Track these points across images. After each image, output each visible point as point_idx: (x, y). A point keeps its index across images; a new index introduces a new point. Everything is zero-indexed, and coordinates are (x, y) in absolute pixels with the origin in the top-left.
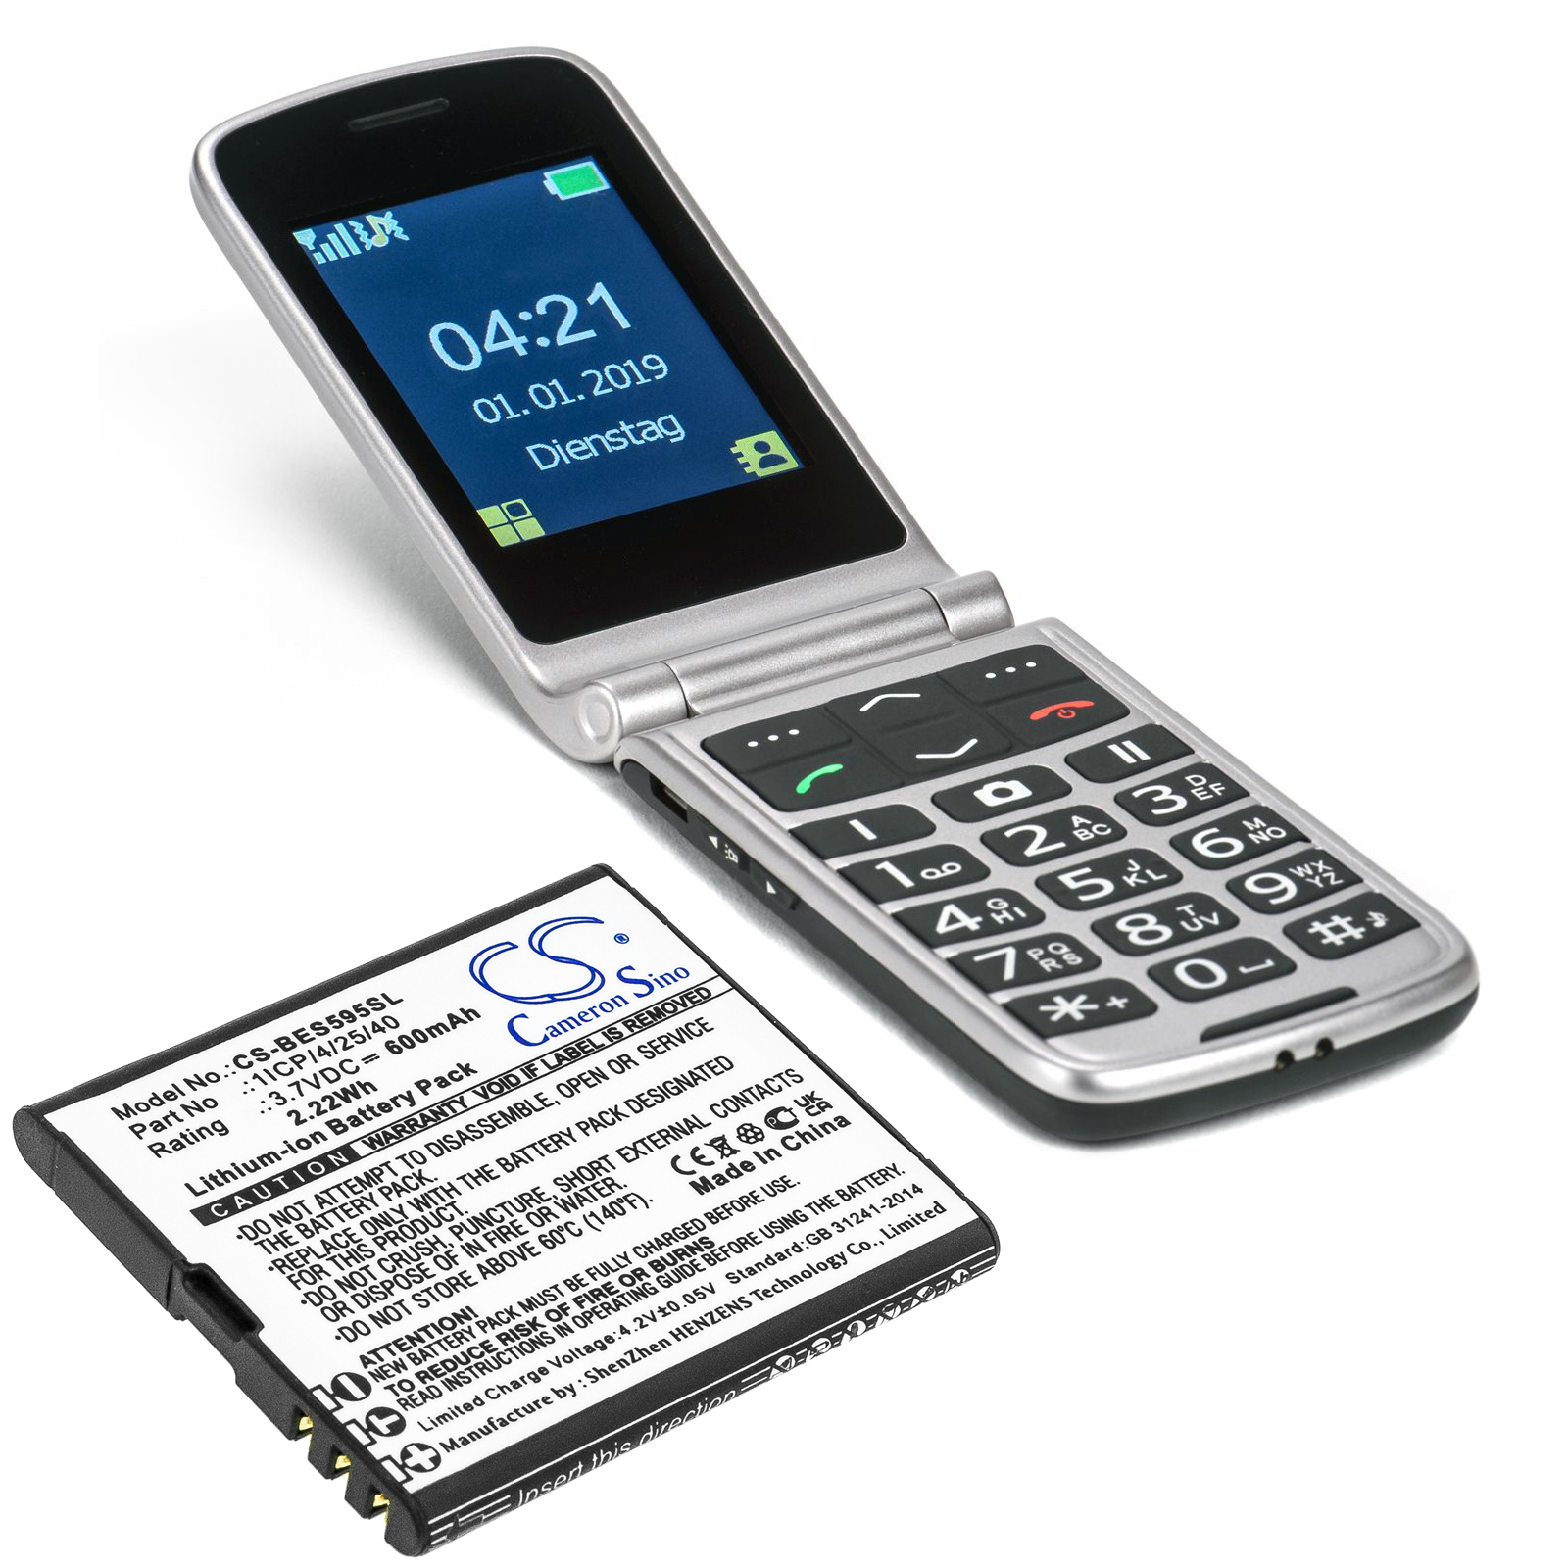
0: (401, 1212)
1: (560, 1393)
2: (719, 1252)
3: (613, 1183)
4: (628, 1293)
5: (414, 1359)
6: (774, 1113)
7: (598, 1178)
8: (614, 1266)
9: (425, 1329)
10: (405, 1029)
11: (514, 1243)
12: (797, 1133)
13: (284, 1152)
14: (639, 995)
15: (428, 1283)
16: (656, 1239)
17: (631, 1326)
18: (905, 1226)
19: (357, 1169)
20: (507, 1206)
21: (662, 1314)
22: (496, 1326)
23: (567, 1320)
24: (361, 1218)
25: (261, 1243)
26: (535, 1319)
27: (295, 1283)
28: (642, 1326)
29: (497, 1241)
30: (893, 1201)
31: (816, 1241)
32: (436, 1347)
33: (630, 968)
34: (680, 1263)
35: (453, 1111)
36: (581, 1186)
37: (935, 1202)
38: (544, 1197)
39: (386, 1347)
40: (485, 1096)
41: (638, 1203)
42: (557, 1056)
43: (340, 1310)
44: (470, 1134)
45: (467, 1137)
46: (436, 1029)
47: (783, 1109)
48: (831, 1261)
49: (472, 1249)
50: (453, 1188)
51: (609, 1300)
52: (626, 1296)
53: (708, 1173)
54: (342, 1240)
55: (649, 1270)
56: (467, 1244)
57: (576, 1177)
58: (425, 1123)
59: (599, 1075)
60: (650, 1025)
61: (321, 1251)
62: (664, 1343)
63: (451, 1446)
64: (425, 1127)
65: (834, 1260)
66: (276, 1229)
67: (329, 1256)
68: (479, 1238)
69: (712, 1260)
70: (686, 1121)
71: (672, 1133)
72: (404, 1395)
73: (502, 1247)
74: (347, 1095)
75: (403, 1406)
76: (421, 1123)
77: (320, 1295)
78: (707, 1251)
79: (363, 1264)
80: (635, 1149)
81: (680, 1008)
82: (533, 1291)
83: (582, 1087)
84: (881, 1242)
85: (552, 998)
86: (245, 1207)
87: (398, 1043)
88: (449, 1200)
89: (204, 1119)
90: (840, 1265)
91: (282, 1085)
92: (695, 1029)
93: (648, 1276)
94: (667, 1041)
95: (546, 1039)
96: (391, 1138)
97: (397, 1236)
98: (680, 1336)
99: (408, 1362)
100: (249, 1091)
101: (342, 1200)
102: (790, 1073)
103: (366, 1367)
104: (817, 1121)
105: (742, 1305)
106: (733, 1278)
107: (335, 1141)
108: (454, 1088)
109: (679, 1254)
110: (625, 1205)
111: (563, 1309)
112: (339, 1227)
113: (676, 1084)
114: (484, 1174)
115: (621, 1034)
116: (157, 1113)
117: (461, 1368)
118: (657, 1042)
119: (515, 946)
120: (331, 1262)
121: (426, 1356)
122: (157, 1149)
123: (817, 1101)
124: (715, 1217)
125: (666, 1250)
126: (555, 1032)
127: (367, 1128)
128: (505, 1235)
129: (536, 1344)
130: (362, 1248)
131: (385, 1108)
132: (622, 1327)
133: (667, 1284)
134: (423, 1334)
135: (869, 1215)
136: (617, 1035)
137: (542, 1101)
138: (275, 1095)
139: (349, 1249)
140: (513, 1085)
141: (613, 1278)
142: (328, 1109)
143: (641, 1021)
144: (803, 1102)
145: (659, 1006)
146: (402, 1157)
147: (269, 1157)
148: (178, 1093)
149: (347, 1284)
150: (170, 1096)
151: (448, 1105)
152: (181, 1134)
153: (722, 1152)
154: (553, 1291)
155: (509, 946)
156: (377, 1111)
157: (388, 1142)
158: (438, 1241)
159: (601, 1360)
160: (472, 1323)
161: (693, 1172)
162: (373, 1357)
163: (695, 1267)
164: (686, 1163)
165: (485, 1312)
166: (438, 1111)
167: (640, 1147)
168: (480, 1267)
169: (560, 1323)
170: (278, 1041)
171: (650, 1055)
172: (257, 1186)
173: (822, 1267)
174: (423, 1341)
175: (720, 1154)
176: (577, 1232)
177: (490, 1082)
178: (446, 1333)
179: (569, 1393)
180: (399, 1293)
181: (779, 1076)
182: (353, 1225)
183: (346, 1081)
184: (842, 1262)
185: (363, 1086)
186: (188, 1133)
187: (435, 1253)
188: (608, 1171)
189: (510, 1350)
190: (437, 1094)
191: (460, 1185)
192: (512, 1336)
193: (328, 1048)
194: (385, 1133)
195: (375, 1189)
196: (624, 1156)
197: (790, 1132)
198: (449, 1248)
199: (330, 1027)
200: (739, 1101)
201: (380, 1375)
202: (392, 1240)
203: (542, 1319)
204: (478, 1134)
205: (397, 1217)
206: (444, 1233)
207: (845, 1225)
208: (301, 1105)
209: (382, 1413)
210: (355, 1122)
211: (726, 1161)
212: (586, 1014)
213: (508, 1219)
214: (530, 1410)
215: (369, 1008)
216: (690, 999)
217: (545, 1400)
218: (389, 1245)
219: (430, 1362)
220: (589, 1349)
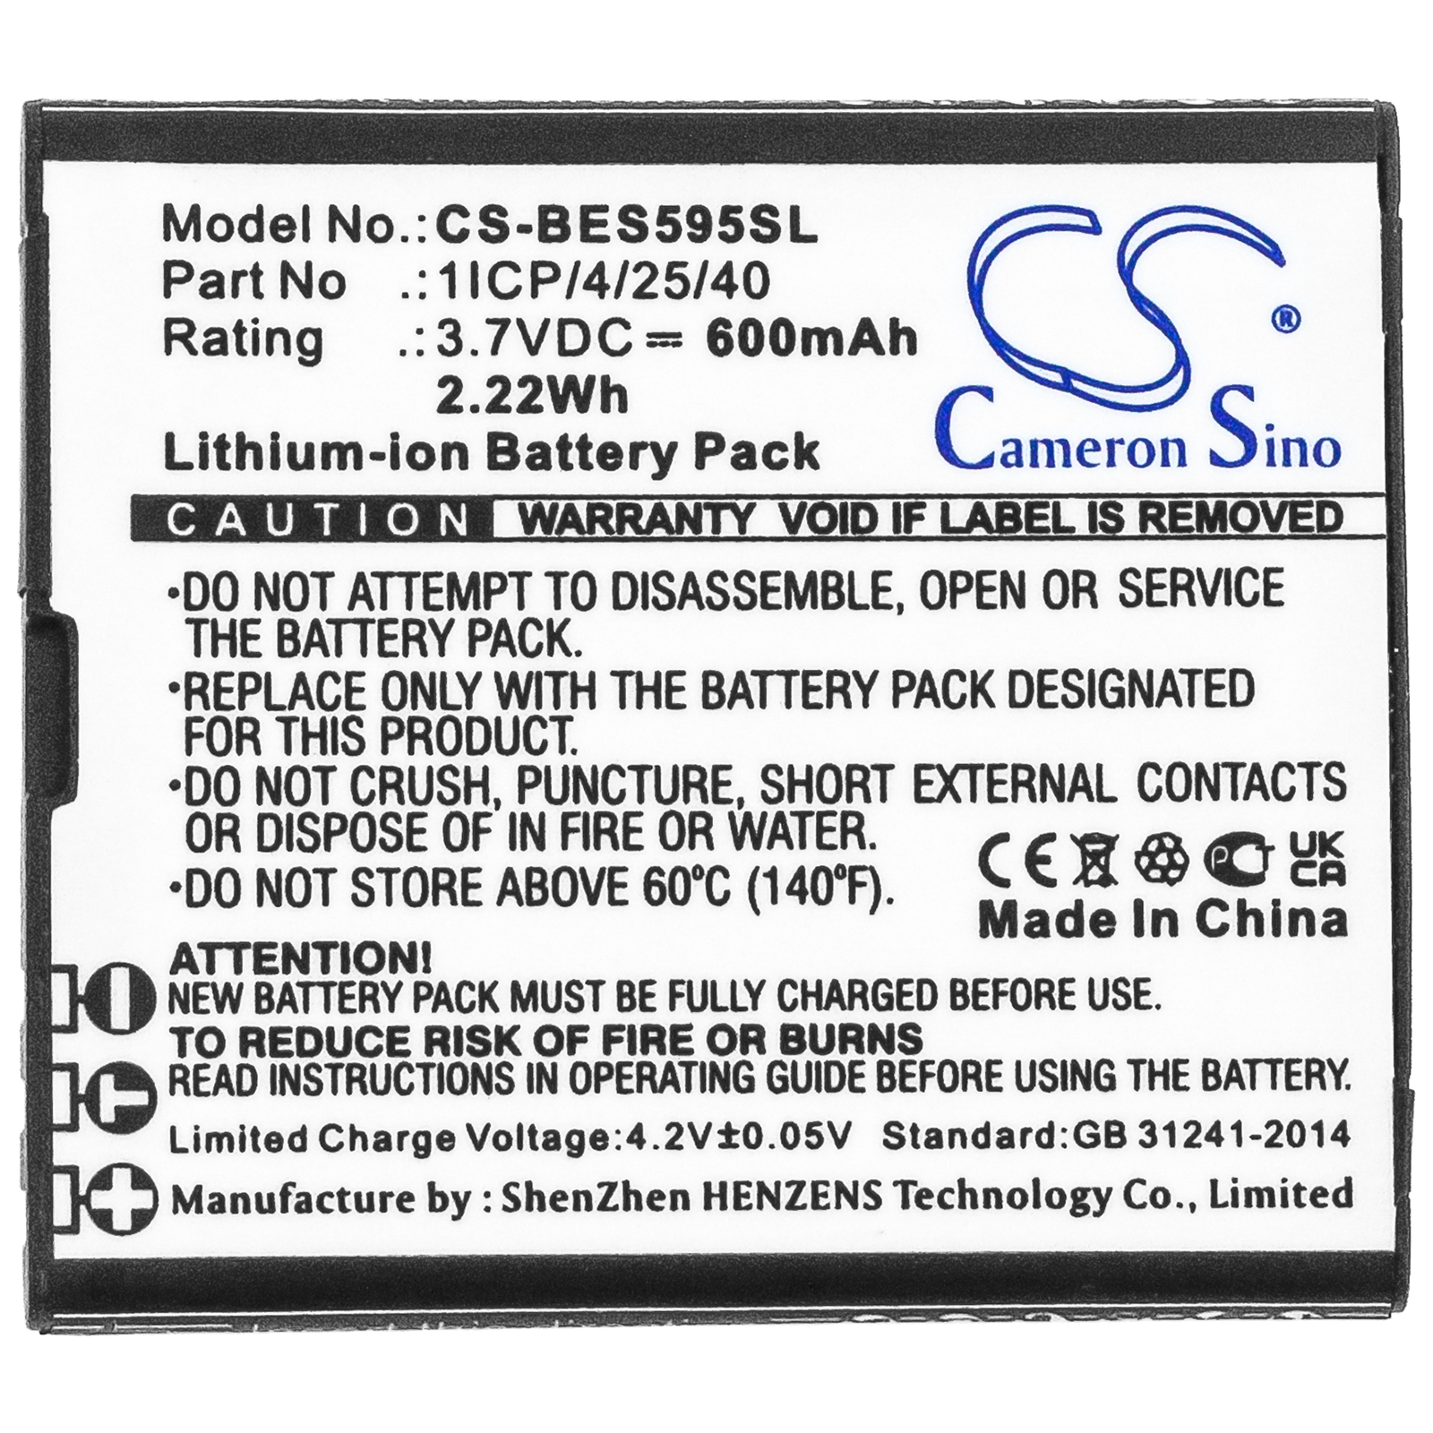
0: (469, 691)
1: (437, 1199)
2: (915, 1069)
3: (857, 831)
4: (703, 1066)
5: (263, 1000)
6: (1234, 841)
7: (842, 806)
8: (724, 999)
9: (325, 947)
10: (765, 313)
11: (594, 861)
12: (1242, 903)
13: (377, 456)
14: (1216, 460)
15: (403, 859)
16: (835, 985)
17: (656, 1134)
18: (1260, 1197)
19: (464, 559)
20: (649, 777)
21: (722, 1139)
22: (443, 1008)
23: (564, 1061)
24: (398, 664)
25: (198, 623)
26: (515, 1028)
27: (190, 736)
28: (671, 1145)
29: (576, 840)
30: (1284, 1134)
31: (1090, 1140)
32: (317, 994)
33: (1248, 392)
34: (835, 1055)
35: (716, 526)
36: (800, 804)
37: (1348, 1180)
38: (724, 792)
39: (238, 948)
40: (793, 526)
41: (865, 895)
42: (979, 509)
43: (222, 832)
44: (705, 592)
45: (696, 596)
46: (822, 339)
47: (1257, 840)
48: (1079, 1195)
49: (526, 831)
50: (591, 689)
51: (660, 1062)
52: (696, 1071)
53: (1028, 895)
54: (332, 690)
55: (772, 1040)
56: (526, 817)
57: (807, 783)
58: (652, 524)
59: (1013, 590)
60: (1185, 534)
61: (281, 695)
62: (680, 1199)
63: (186, 1202)
64: (644, 536)
65: (1084, 1196)
66: (245, 609)
67: (287, 713)
68: (554, 815)
69: (891, 1079)
70: (1080, 769)
71: (1036, 783)
72: (192, 1058)
73: (577, 856)
74: (571, 394)
75: (173, 1081)
76: (643, 523)
77: (213, 785)
78: (897, 1057)
79: (328, 760)
80: (949, 780)
81: (1262, 528)
82: (552, 972)
83: (967, 600)
84: (1193, 1207)
85: (1068, 381)
86: (230, 536)
87: (734, 333)
88: (565, 709)
89: (295, 313)
90: (1086, 1209)
91: (475, 314)
92: (1250, 586)
93: (762, 1050)
94: (1184, 584)
95: (987, 462)
96: (570, 526)
97: (425, 736)
98: (716, 1202)
99: (248, 999)
100: (414, 295)
101: (397, 609)
102: (1335, 772)
103: (174, 971)
104: (1296, 898)
105: (863, 1198)
106: (894, 1136)
107: (477, 480)
108: (759, 480)
109: (849, 1036)
110: (841, 886)
111: (574, 1037)
112: (350, 659)
113: (1125, 684)
114: (663, 690)
115: (1120, 523)
116: (232, 256)
117: (324, 1058)
118: (1164, 578)
119: (1095, 229)
120: (282, 725)
121: (288, 1000)
122: (177, 334)
123: (1330, 857)
124: (966, 995)
125: (836, 1016)
126: (1015, 455)
127: (553, 482)
128: (598, 832)
129: (480, 1081)
130: (353, 726)
131: (610, 456)
132: (639, 1129)
133: (778, 1084)
134: (315, 956)
135: (1218, 1141)
136: (1111, 523)
137: (877, 589)
138: (449, 328)
139: (329, 715)
140: (856, 528)
141: (704, 1022)
142: (514, 408)
143: (1174, 517)
144: (1304, 845)
145: (1230, 502)
146: (557, 576)
147: (345, 453)
148: (299, 232)
149: (272, 785)
150: (283, 228)
151: (716, 510)
152: (240, 323)
153: (1086, 869)
154: (587, 993)
155: (1085, 221)
156: (592, 456)
157: (560, 531)
158: (484, 784)
159: (553, 1171)
160: (408, 979)
161: (1004, 883)
162: (200, 957)
163: (851, 1078)
164: (1008, 860)
165: (445, 970)
166: (692, 513)
167: (963, 781)
168: (510, 874)
169: (547, 1062)
170: (544, 211)
171: (1131, 596)
172: (280, 502)
173: (1055, 1199)
174: (304, 969)
175: (1079, 870)
176: (718, 895)
177: (822, 502)
178: (355, 975)
179: (452, 1208)
180: (342, 855)
181: (1310, 767)
182: (375, 667)
183: (592, 364)
184: (1095, 1206)
185: (607, 389)
186: (249, 326)
187: (460, 806)
188: (867, 799)
189: (426, 1067)
190: (720, 477)
191: (607, 689)
192: (451, 1042)
193: (611, 278)
194: (570, 510)
195: (462, 617)
196: (919, 783)
197: (1231, 894)
198: (490, 807)
199: (653, 228)
200: (1201, 781)
201: (184, 1000)
202: (413, 737)
203: (524, 1040)
204: (718, 600)
205: (455, 694)
206: (503, 772)
207: (1163, 1136)
208: (474, 374)
209: (129, 1076)
210: (539, 458)
211: (1081, 891)
212: (1097, 447)
213: (630, 804)
214: (366, 1204)
215: (748, 224)
216: (1295, 517)
217: (404, 1200)
218: (399, 746)
219: (287, 1018)
220: (552, 1141)
